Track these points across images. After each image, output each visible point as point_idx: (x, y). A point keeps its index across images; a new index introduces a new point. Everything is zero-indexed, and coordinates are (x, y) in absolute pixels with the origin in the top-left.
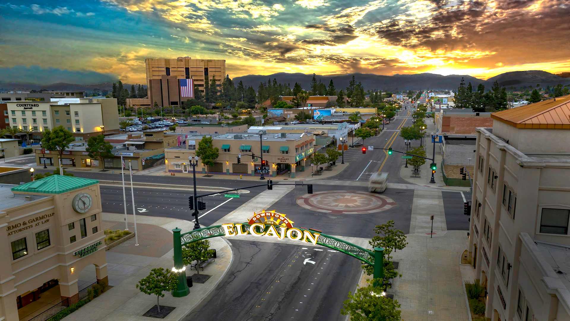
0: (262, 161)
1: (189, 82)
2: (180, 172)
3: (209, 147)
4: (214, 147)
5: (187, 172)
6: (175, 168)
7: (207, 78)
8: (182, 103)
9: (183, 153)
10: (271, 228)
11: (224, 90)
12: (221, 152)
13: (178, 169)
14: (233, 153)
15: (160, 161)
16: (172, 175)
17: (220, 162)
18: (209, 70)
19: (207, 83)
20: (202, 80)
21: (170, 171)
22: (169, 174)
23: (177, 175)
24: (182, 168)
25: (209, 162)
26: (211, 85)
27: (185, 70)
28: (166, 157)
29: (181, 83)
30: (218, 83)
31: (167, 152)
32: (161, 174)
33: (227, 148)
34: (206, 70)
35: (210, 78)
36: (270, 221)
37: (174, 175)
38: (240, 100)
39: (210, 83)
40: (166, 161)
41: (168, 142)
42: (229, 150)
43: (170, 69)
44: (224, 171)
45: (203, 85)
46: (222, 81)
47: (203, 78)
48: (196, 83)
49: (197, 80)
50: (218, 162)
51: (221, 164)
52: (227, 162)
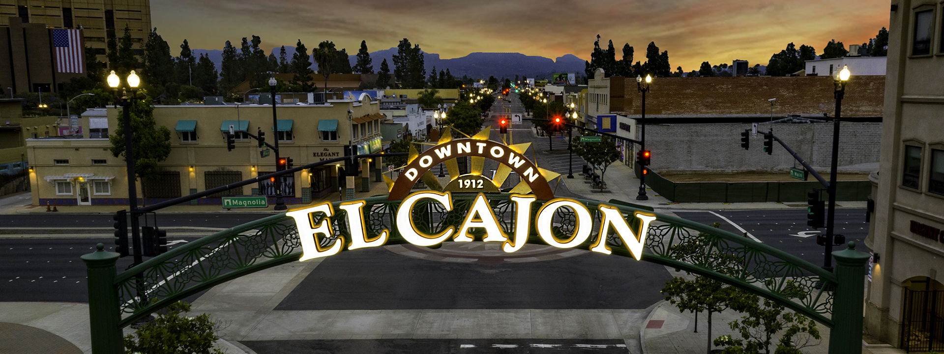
0: (278, 159)
1: (74, 36)
2: (72, 202)
3: (146, 126)
4: (157, 128)
5: (89, 203)
6: (57, 193)
7: (111, 34)
8: (61, 86)
9: (77, 149)
10: (481, 205)
11: (151, 61)
12: (174, 141)
13: (65, 195)
14: (206, 144)
15: (15, 183)
16: (49, 210)
17: (173, 169)
18: (116, 15)
19: (112, 45)
20: (100, 39)
21: (43, 202)
22: (43, 210)
23: (62, 210)
24: (75, 193)
25: (146, 166)
26: (122, 50)
27: (62, 14)
28: (31, 161)
29: (56, 39)
30: (135, 46)
31: (34, 148)
32: (21, 209)
33: (191, 128)
34: (109, 14)
35: (120, 34)
36: (471, 178)
37: (55, 210)
38: (186, 82)
39: (119, 45)
40: (32, 175)
41: (34, 131)
42: (194, 135)
43: (29, 11)
44: (185, 193)
45: (104, 50)
46: (146, 41)
47: (104, 34)
48: (88, 45)
49: (90, 39)
50: (168, 169)
51: (177, 175)
52: (191, 169)
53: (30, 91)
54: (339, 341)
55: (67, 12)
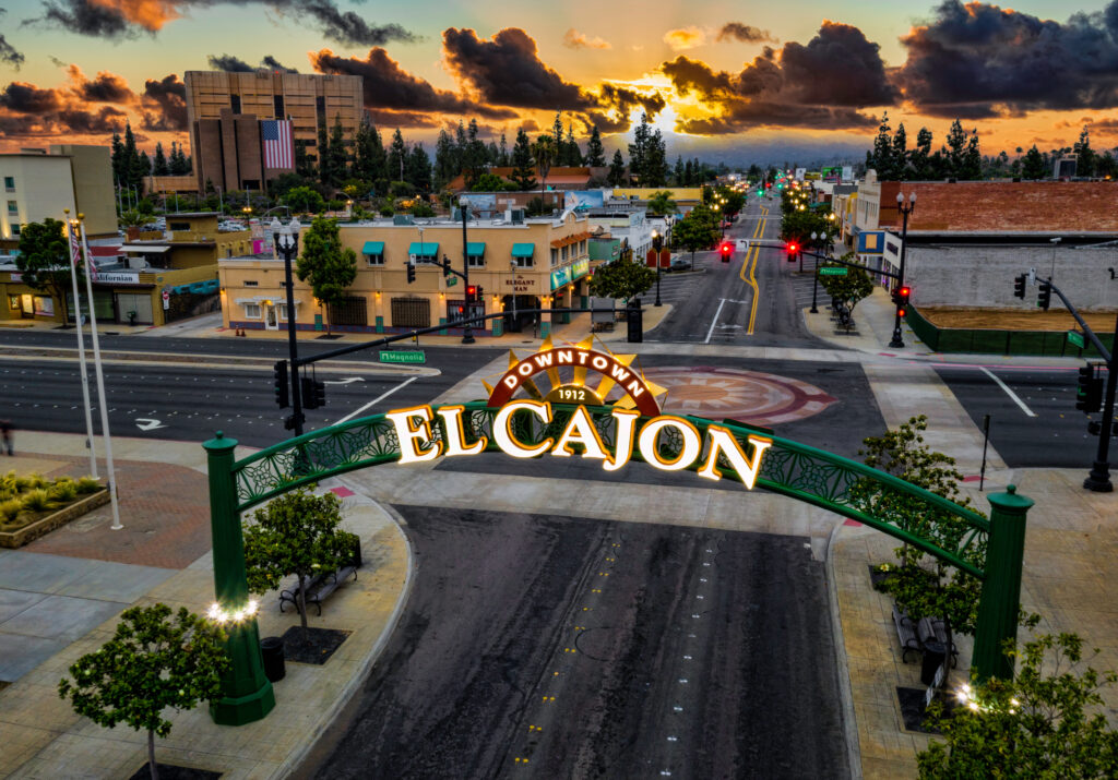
0: (467, 287)
1: (283, 127)
2: (260, 326)
3: (331, 248)
4: (342, 250)
5: (277, 328)
6: (247, 317)
7: (322, 124)
8: (270, 183)
9: (266, 271)
10: (580, 419)
11: (362, 153)
12: (360, 264)
13: (254, 318)
14: (393, 268)
15: (210, 302)
16: (238, 334)
17: (359, 295)
18: (329, 101)
19: (323, 136)
20: (311, 129)
21: (233, 325)
22: (231, 334)
23: (251, 335)
24: (263, 317)
25: (331, 291)
26: (333, 141)
27: (273, 102)
28: (222, 283)
29: (263, 132)
30: (347, 136)
31: (226, 269)
32: (211, 332)
33: (378, 251)
34: (321, 104)
35: (331, 124)
36: (572, 388)
37: (243, 335)
38: (397, 178)
39: (330, 136)
40: (224, 296)
41: (228, 247)
42: (381, 259)
43: (242, 101)
44: (372, 322)
45: (314, 141)
46: (357, 131)
47: (315, 123)
48: (299, 136)
49: (301, 129)
50: (354, 294)
51: (363, 301)
52: (377, 295)
53: (240, 188)
54: (492, 512)
55: (279, 100)
